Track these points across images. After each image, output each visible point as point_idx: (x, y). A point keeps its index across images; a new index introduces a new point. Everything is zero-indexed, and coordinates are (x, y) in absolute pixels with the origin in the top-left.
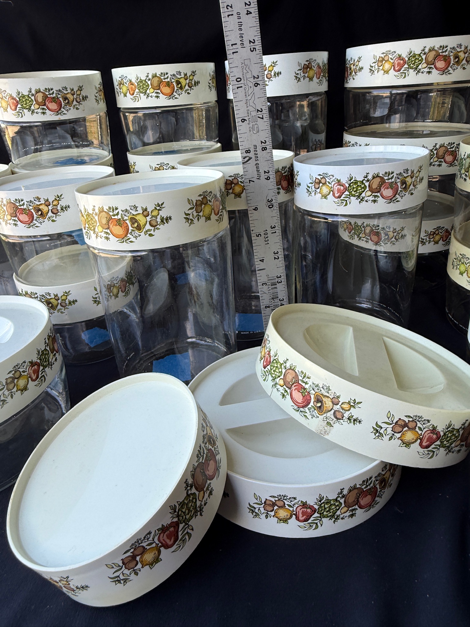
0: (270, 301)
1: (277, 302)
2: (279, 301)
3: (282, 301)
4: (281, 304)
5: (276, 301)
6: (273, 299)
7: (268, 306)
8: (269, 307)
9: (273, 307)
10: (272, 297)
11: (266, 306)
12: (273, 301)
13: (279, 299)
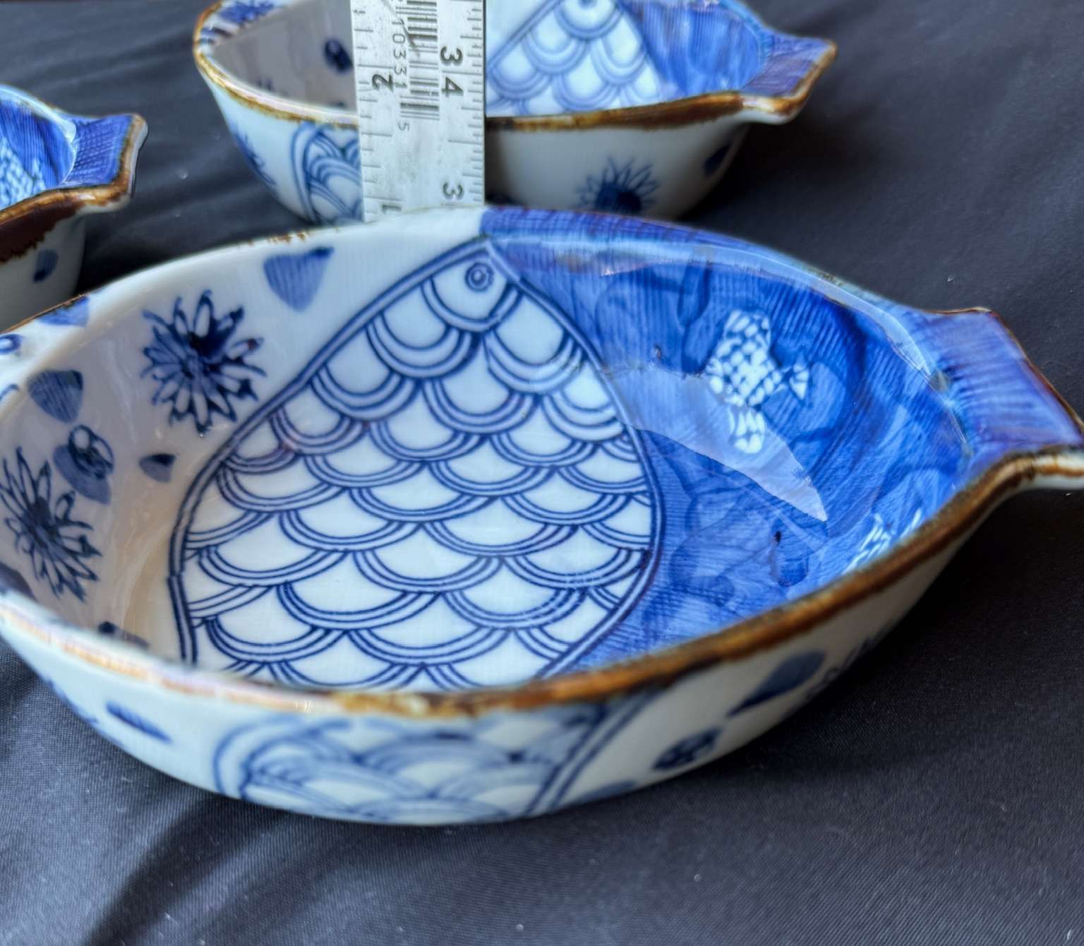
0: (398, 48)
1: (433, 65)
2: (436, 57)
3: (452, 66)
4: (448, 81)
5: (425, 56)
6: (411, 37)
7: (385, 73)
8: (390, 83)
9: (407, 91)
10: (407, 24)
11: (375, 77)
12: (411, 55)
13: (439, 44)
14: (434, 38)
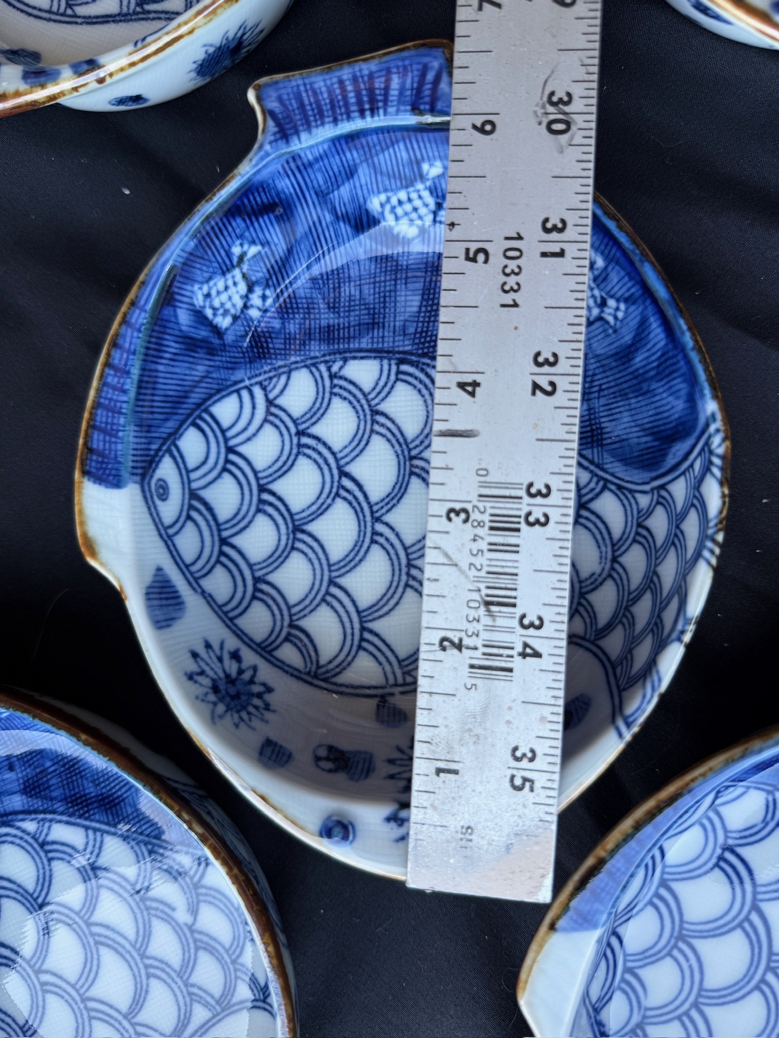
2: (515, 623)
3: (532, 631)
4: (526, 645)
7: (455, 636)
8: (459, 647)
10: (485, 591)
11: (444, 639)
12: (485, 620)
14: (514, 605)
